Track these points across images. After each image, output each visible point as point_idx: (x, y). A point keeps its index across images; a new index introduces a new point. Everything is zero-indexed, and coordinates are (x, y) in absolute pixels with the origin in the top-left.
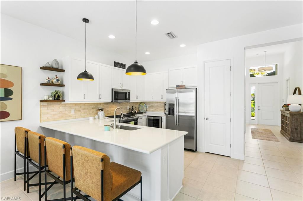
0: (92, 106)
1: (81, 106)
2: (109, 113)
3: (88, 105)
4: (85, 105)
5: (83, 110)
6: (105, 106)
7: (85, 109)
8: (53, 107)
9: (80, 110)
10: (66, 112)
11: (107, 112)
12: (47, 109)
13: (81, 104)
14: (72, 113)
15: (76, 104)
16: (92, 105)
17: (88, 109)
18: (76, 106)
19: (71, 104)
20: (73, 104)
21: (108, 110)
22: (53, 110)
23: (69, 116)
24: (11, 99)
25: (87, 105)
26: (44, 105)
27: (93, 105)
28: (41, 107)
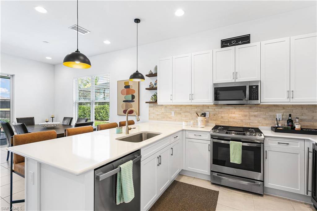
0: (196, 110)
1: (181, 109)
2: (224, 122)
3: (190, 107)
4: (187, 107)
5: (184, 113)
6: (217, 110)
7: (186, 112)
8: (157, 108)
9: (180, 113)
10: (167, 114)
11: (222, 120)
12: (153, 110)
13: (181, 106)
14: (172, 115)
15: (176, 106)
16: (194, 108)
17: (189, 112)
18: (176, 108)
19: (171, 105)
20: (173, 105)
21: (222, 117)
22: (157, 111)
23: (170, 118)
24: (134, 101)
25: (188, 107)
26: (151, 106)
27: (197, 108)
28: (149, 108)
